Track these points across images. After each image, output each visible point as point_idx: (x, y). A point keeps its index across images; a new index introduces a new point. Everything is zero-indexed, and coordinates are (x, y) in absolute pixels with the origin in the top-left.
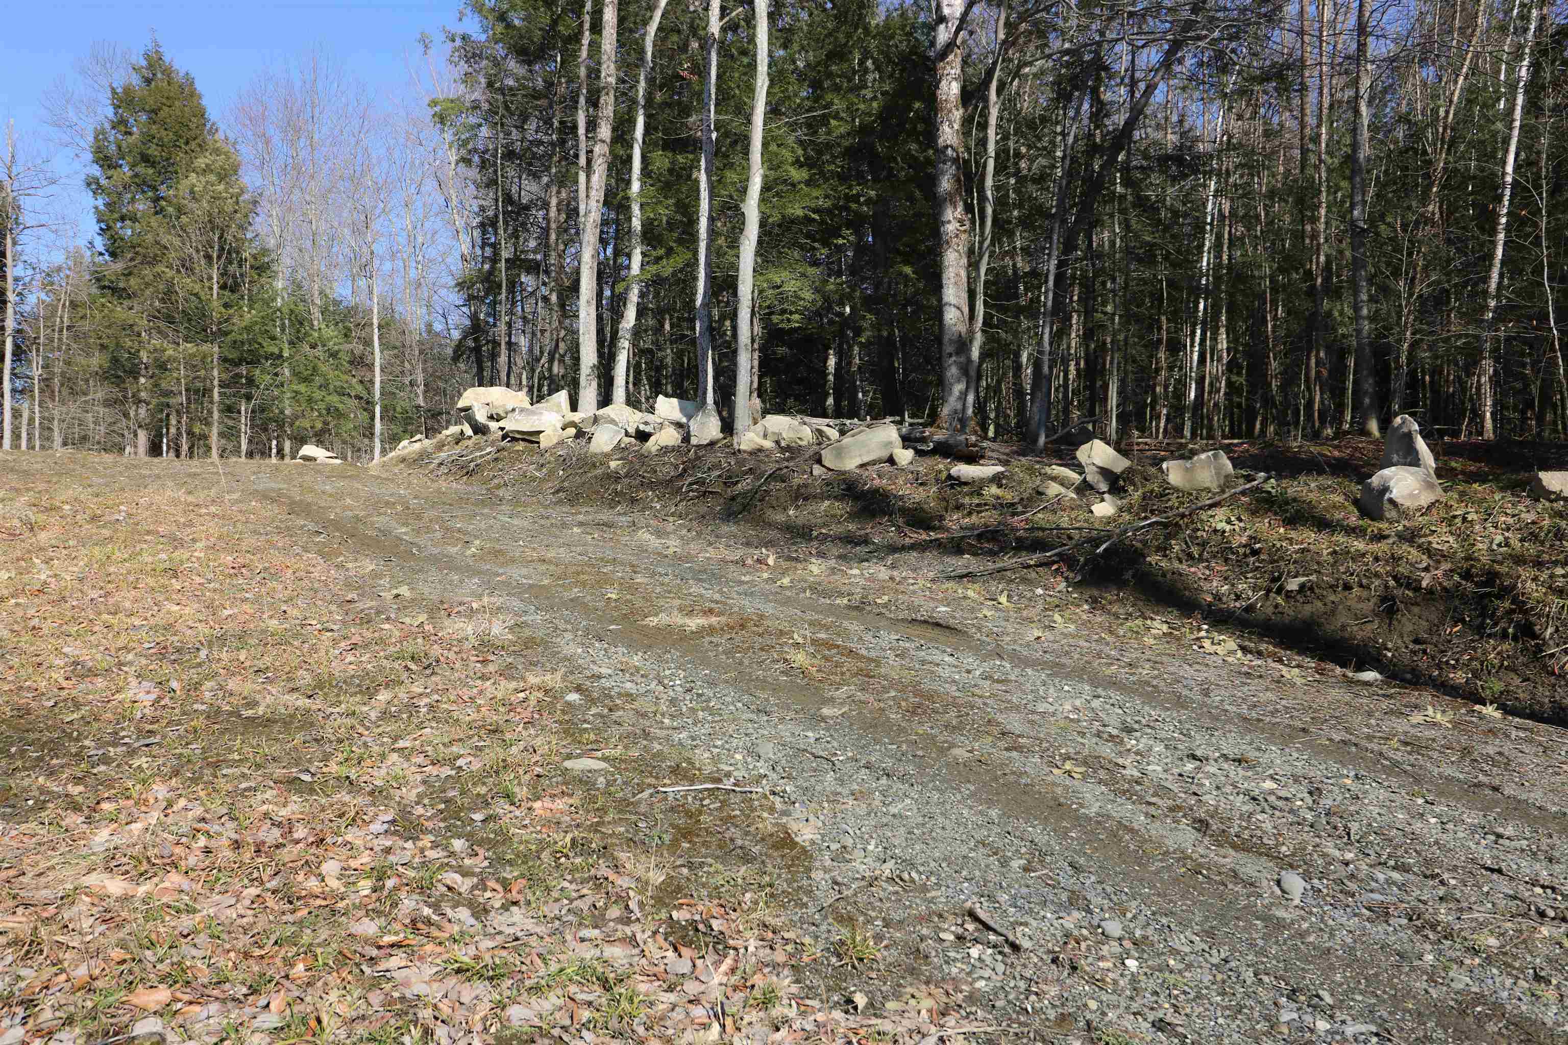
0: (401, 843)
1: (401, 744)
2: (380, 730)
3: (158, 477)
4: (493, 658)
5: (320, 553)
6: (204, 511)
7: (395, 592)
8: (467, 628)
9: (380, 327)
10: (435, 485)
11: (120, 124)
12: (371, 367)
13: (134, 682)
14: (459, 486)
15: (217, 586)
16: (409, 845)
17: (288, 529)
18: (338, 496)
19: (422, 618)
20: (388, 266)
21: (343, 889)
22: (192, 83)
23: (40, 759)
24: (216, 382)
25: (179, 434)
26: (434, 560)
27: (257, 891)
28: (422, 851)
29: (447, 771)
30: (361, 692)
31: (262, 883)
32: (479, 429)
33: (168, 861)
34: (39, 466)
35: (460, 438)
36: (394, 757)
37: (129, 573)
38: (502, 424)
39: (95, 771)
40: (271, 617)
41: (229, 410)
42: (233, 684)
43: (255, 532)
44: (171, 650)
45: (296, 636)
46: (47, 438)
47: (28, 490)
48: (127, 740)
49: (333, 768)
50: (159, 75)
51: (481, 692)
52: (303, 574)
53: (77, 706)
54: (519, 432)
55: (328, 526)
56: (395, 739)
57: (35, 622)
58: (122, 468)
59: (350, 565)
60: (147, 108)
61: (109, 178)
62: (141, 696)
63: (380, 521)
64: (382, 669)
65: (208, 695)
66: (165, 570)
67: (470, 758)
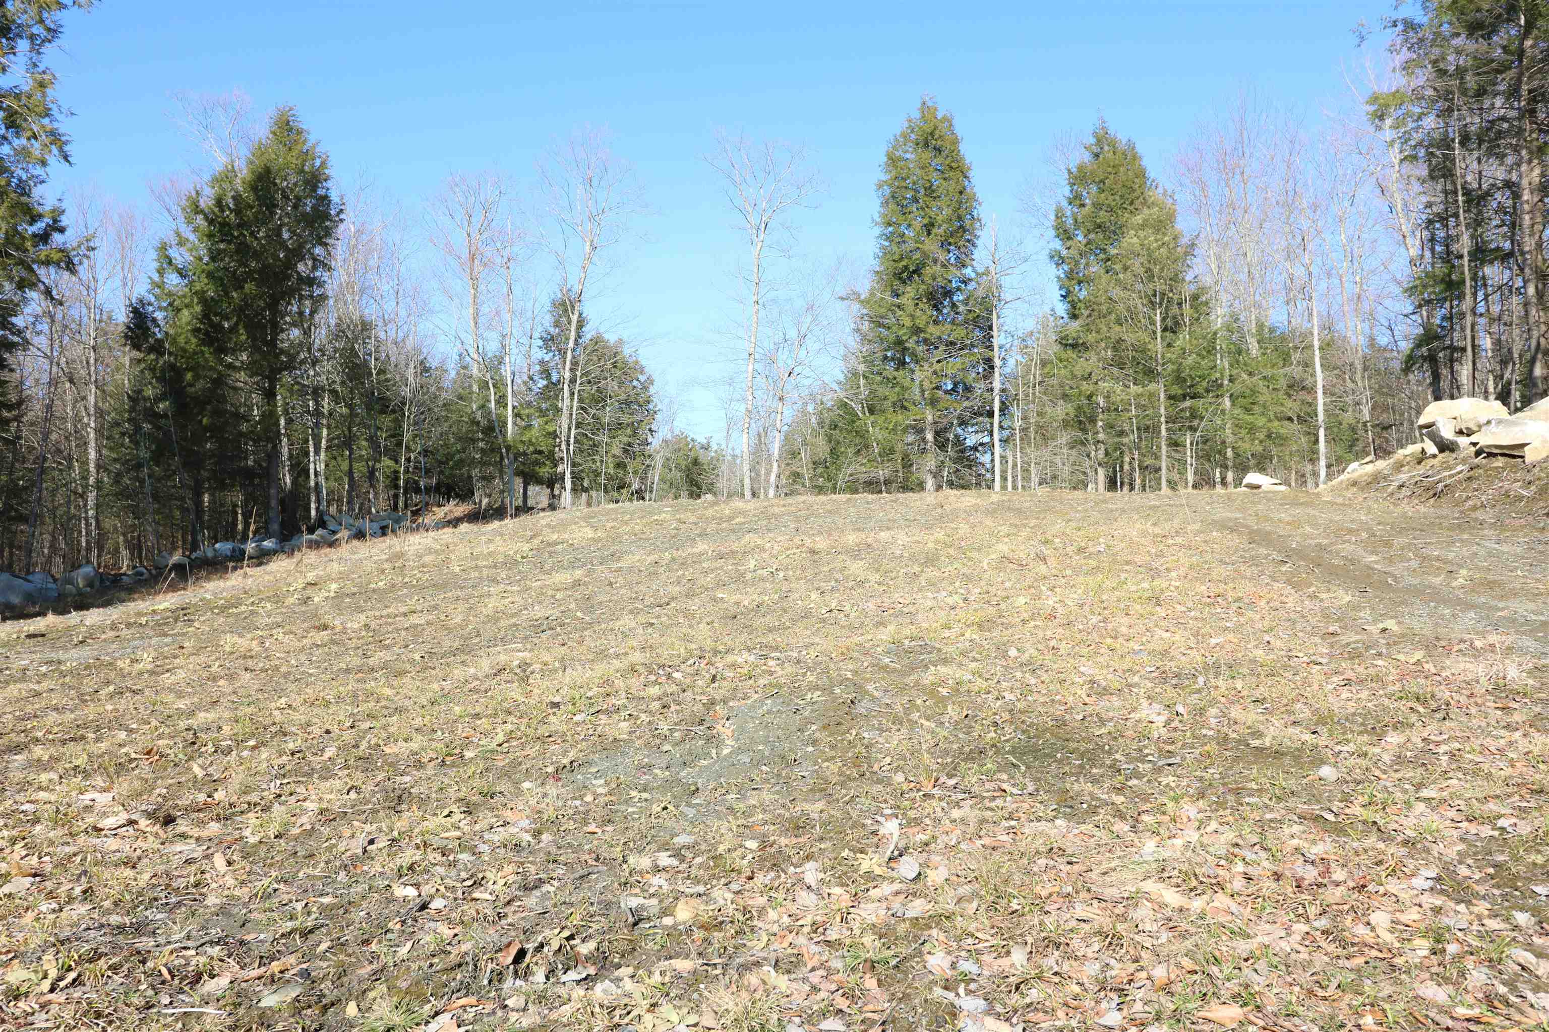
0: (1451, 904)
1: (1425, 793)
2: (1399, 775)
3: (1124, 511)
4: (1516, 705)
5: (1289, 582)
6: (1171, 542)
7: (1381, 626)
8: (1478, 670)
9: (1321, 348)
10: (1399, 509)
11: (1076, 200)
12: (1312, 390)
13: (1145, 703)
14: (1426, 509)
15: (1198, 614)
16: (1462, 908)
17: (1252, 558)
18: (1296, 524)
19: (1419, 655)
20: (1323, 285)
21: (1397, 945)
22: (1134, 148)
23: (1081, 767)
24: (1163, 419)
25: (1133, 469)
26: (1417, 592)
27: (1306, 928)
28: (1479, 917)
29: (1486, 831)
30: (1366, 731)
31: (1308, 920)
32: (1445, 447)
33: (1214, 881)
34: (1027, 505)
35: (1422, 457)
36: (1421, 807)
37: (1119, 600)
38: (1473, 438)
39: (1130, 783)
40: (1256, 647)
41: (1174, 444)
42: (1235, 712)
43: (1222, 562)
44: (1170, 675)
45: (1285, 667)
46: (1027, 479)
47: (1025, 526)
48: (1150, 758)
49: (1356, 809)
50: (1106, 148)
51: (1510, 744)
52: (1277, 604)
53: (1102, 722)
54: (1497, 447)
55: (1289, 555)
56: (1419, 787)
57: (1053, 643)
58: (1092, 504)
59: (1323, 596)
60: (1097, 180)
61: (1069, 248)
62: (1153, 717)
63: (1346, 549)
64: (1385, 709)
65: (1213, 721)
66: (1149, 599)
67: (1514, 820)
